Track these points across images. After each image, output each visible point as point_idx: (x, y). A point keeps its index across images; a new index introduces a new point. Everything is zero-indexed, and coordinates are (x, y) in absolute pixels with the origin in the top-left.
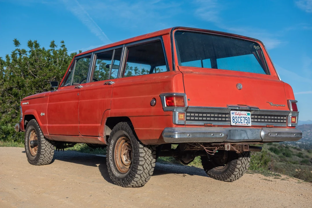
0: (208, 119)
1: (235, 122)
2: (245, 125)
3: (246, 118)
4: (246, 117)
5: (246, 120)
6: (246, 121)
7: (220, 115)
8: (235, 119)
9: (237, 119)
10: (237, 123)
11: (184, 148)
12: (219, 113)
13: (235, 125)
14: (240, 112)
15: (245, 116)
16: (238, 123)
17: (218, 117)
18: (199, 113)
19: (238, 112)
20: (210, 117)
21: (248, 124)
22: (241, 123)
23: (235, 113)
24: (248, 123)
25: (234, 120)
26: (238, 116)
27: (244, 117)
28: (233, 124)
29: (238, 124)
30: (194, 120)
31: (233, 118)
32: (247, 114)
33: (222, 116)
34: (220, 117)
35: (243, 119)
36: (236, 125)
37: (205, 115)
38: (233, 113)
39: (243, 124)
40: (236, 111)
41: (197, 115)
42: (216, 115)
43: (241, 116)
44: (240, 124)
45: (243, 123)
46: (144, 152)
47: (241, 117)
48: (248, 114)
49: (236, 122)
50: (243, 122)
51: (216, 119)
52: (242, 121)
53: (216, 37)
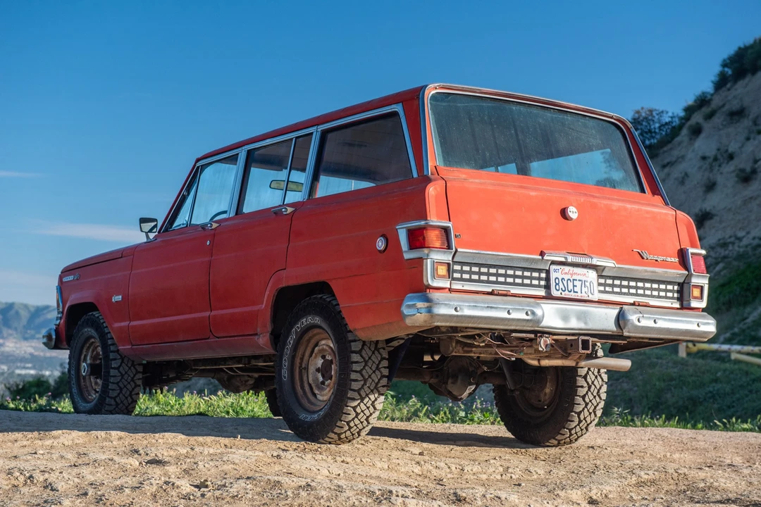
0: (501, 279)
1: (561, 291)
2: (583, 298)
3: (586, 283)
4: (585, 281)
5: (585, 286)
6: (585, 290)
7: (527, 274)
8: (561, 284)
9: (565, 282)
10: (564, 293)
11: (451, 348)
12: (525, 269)
13: (561, 296)
14: (571, 268)
15: (583, 278)
16: (567, 292)
17: (523, 277)
18: (480, 265)
19: (566, 269)
20: (506, 276)
21: (589, 296)
22: (574, 292)
23: (560, 271)
24: (590, 294)
25: (558, 284)
26: (566, 277)
27: (582, 281)
28: (555, 293)
29: (566, 294)
30: (470, 280)
31: (557, 280)
32: (587, 275)
33: (531, 275)
34: (527, 278)
35: (578, 283)
36: (563, 296)
37: (493, 271)
38: (555, 271)
39: (579, 296)
40: (562, 267)
41: (475, 269)
42: (519, 273)
43: (574, 277)
44: (572, 295)
45: (579, 294)
46: (363, 360)
47: (574, 280)
49: (564, 289)
50: (579, 292)
51: (519, 281)
52: (577, 289)
53: (522, 108)
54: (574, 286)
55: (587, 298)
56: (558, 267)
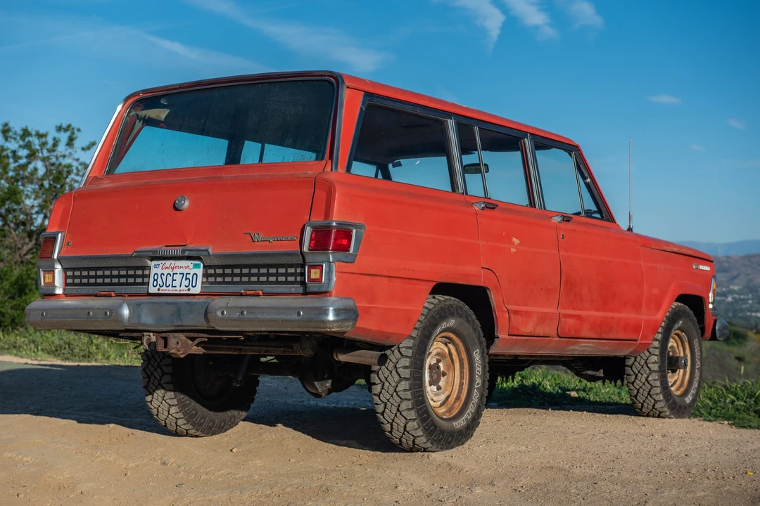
0: (108, 280)
1: (158, 287)
2: (182, 292)
3: (188, 276)
4: (187, 274)
5: (186, 279)
6: (185, 283)
7: (131, 272)
8: (159, 280)
9: (164, 278)
10: (161, 289)
12: (128, 268)
13: (158, 292)
14: (173, 262)
15: (185, 271)
16: (164, 287)
17: (127, 276)
18: (88, 269)
19: (168, 263)
20: (111, 277)
21: (189, 290)
22: (172, 286)
23: (161, 265)
24: (190, 286)
25: (156, 280)
26: (166, 272)
27: (183, 274)
28: (152, 290)
29: (164, 290)
30: (81, 285)
31: (156, 276)
32: (191, 266)
33: (135, 272)
34: (132, 276)
35: (178, 277)
36: (160, 292)
37: (100, 273)
38: (155, 266)
39: (178, 290)
40: (163, 262)
41: (85, 273)
42: (123, 273)
43: (174, 271)
44: (170, 290)
45: (178, 288)
47: (174, 274)
48: (196, 266)
49: (161, 285)
50: (178, 285)
51: (123, 280)
52: (177, 283)
54: (173, 280)
55: (187, 292)
56: (159, 262)
